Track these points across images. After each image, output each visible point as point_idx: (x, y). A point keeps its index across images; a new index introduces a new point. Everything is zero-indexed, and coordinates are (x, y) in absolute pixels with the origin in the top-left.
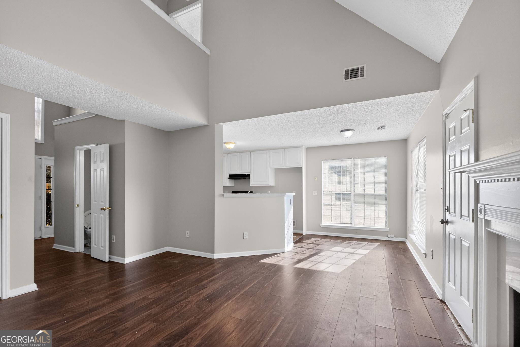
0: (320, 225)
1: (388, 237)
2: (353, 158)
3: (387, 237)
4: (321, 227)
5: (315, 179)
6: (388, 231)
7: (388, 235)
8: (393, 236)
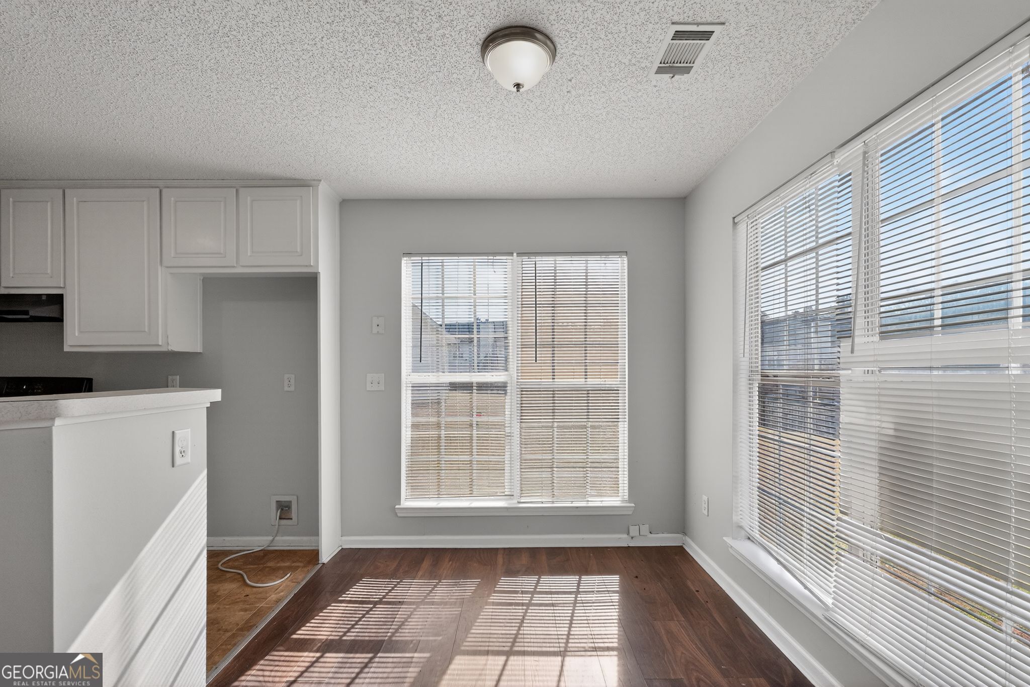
0: (394, 510)
1: (632, 534)
2: (515, 254)
3: (625, 536)
4: (399, 515)
5: (375, 330)
6: (630, 513)
7: (631, 528)
8: (645, 529)
